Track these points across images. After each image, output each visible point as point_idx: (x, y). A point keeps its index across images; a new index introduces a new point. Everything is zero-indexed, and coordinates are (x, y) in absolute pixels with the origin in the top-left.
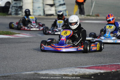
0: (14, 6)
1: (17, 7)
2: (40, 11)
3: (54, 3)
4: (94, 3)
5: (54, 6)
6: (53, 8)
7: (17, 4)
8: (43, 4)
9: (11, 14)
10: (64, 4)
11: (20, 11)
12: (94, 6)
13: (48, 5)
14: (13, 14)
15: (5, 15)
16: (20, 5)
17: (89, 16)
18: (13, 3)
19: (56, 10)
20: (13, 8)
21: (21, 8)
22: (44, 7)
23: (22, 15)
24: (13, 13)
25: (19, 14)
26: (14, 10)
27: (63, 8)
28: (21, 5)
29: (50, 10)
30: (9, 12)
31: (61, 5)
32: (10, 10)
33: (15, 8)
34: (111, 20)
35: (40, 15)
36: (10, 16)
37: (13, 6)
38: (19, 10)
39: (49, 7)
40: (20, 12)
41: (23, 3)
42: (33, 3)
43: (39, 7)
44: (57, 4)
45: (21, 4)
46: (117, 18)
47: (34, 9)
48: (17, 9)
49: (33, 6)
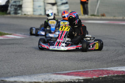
0: (13, 5)
1: (16, 5)
2: (41, 10)
3: (56, 1)
4: (99, 2)
5: (56, 5)
6: (55, 7)
7: (16, 2)
8: (44, 3)
9: (9, 13)
10: (67, 3)
11: (20, 10)
12: (99, 5)
13: (49, 3)
14: (12, 14)
15: (3, 14)
16: (19, 3)
17: (94, 15)
18: (12, 2)
19: (58, 10)
20: (12, 7)
21: (20, 7)
22: (45, 6)
23: (22, 14)
24: (12, 12)
25: (19, 13)
26: (13, 9)
27: (66, 7)
28: (21, 4)
29: (52, 9)
30: (8, 11)
31: (63, 4)
32: (9, 9)
33: (14, 7)
34: (66, 17)
35: (41, 15)
36: (9, 15)
37: (11, 5)
38: (18, 9)
39: (50, 6)
40: (19, 12)
41: (23, 2)
42: (33, 1)
43: (40, 6)
44: (59, 3)
45: (21, 2)
46: (123, 18)
47: (34, 8)
48: (16, 7)
49: (33, 5)
